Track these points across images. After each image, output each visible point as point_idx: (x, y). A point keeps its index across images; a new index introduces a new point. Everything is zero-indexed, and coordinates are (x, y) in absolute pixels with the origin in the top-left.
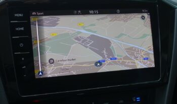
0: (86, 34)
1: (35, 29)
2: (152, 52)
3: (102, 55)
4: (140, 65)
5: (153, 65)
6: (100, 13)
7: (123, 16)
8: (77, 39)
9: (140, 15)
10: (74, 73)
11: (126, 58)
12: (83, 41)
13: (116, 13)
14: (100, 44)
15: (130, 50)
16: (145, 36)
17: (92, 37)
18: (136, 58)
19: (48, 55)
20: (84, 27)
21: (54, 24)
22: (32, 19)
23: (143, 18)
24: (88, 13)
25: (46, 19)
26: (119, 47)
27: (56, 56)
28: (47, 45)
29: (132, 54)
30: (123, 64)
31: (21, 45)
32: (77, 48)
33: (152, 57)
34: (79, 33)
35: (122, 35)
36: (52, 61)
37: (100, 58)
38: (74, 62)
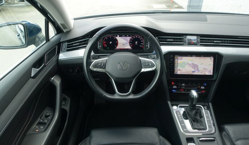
0: (190, 62)
1: (176, 60)
2: (212, 70)
3: (195, 69)
4: (207, 74)
5: (212, 74)
6: (196, 56)
7: (204, 58)
8: (188, 64)
9: (210, 58)
10: (186, 74)
11: (203, 71)
12: (190, 65)
13: (201, 57)
14: (195, 66)
15: (205, 69)
16: (210, 65)
17: (192, 64)
18: (206, 71)
19: (179, 68)
20: (190, 61)
21: (181, 59)
22: (175, 57)
23: (211, 59)
24: (192, 56)
25: (179, 57)
26: (201, 67)
27: (181, 68)
28: (179, 65)
29: (205, 70)
30: (201, 73)
31: (172, 64)
32: (187, 66)
33: (212, 72)
34: (188, 62)
35: (202, 64)
36: (179, 70)
37: (194, 70)
38: (186, 71)
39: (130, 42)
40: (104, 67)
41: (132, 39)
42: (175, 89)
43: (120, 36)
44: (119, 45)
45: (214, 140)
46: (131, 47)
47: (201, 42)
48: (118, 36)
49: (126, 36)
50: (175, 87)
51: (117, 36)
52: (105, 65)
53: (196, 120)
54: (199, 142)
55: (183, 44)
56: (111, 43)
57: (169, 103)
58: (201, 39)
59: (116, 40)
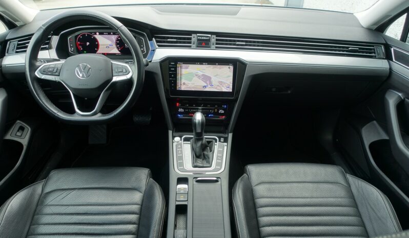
0: (200, 73)
1: (179, 70)
2: (231, 85)
3: (207, 83)
4: (224, 90)
5: (231, 91)
6: (208, 64)
7: (219, 66)
8: (196, 75)
9: (228, 66)
10: (193, 90)
11: (218, 86)
12: (199, 77)
13: (215, 65)
14: (206, 78)
15: (221, 83)
16: (229, 76)
17: (203, 75)
18: (223, 86)
19: (183, 81)
20: (199, 70)
21: (187, 68)
22: (178, 65)
23: (229, 68)
24: (203, 64)
25: (184, 65)
26: (215, 81)
27: (186, 82)
28: (183, 77)
29: (221, 84)
30: (216, 88)
31: (173, 76)
32: (195, 78)
33: (231, 87)
34: (197, 72)
35: (217, 75)
36: (184, 84)
37: (205, 85)
38: (193, 85)
39: (117, 43)
40: (57, 73)
41: (119, 39)
42: (181, 113)
43: (101, 34)
44: (100, 47)
45: (217, 181)
46: (119, 51)
47: (217, 44)
48: (98, 33)
49: (109, 34)
50: (181, 110)
51: (95, 34)
52: (58, 71)
53: (202, 156)
54: (195, 183)
55: (190, 47)
56: (88, 44)
57: (170, 132)
58: (217, 40)
59: (96, 40)
